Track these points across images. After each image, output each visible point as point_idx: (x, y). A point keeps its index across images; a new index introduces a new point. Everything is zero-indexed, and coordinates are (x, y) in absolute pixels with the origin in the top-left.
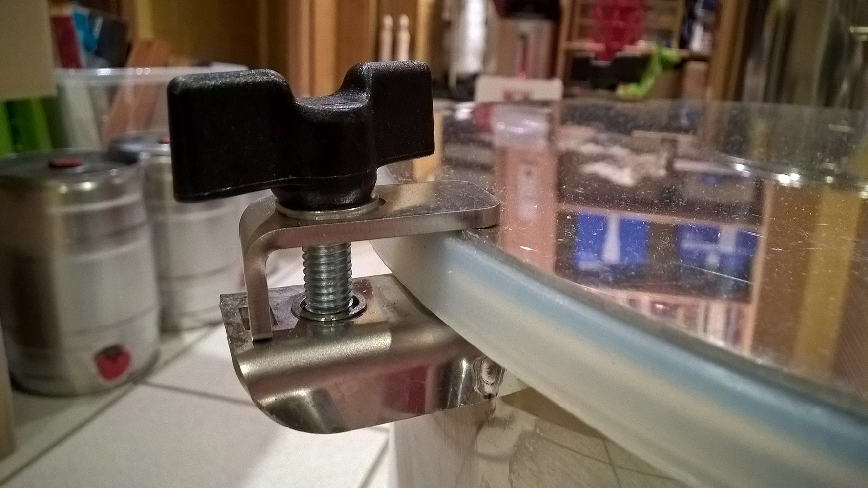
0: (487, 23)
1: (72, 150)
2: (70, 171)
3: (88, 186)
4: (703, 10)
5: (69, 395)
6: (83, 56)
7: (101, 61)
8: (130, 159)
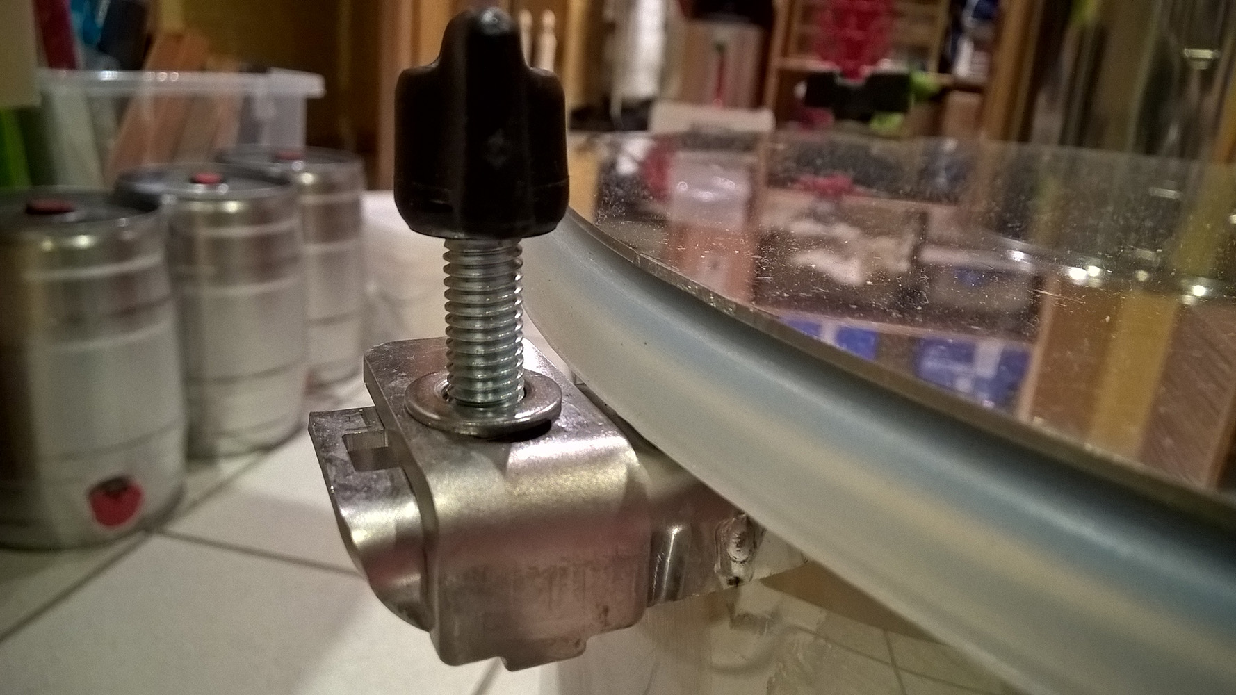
0: (667, 27)
1: (60, 187)
2: (57, 218)
3: (83, 241)
4: (975, 19)
5: (50, 548)
6: (80, 52)
7: (105, 59)
8: (147, 204)
